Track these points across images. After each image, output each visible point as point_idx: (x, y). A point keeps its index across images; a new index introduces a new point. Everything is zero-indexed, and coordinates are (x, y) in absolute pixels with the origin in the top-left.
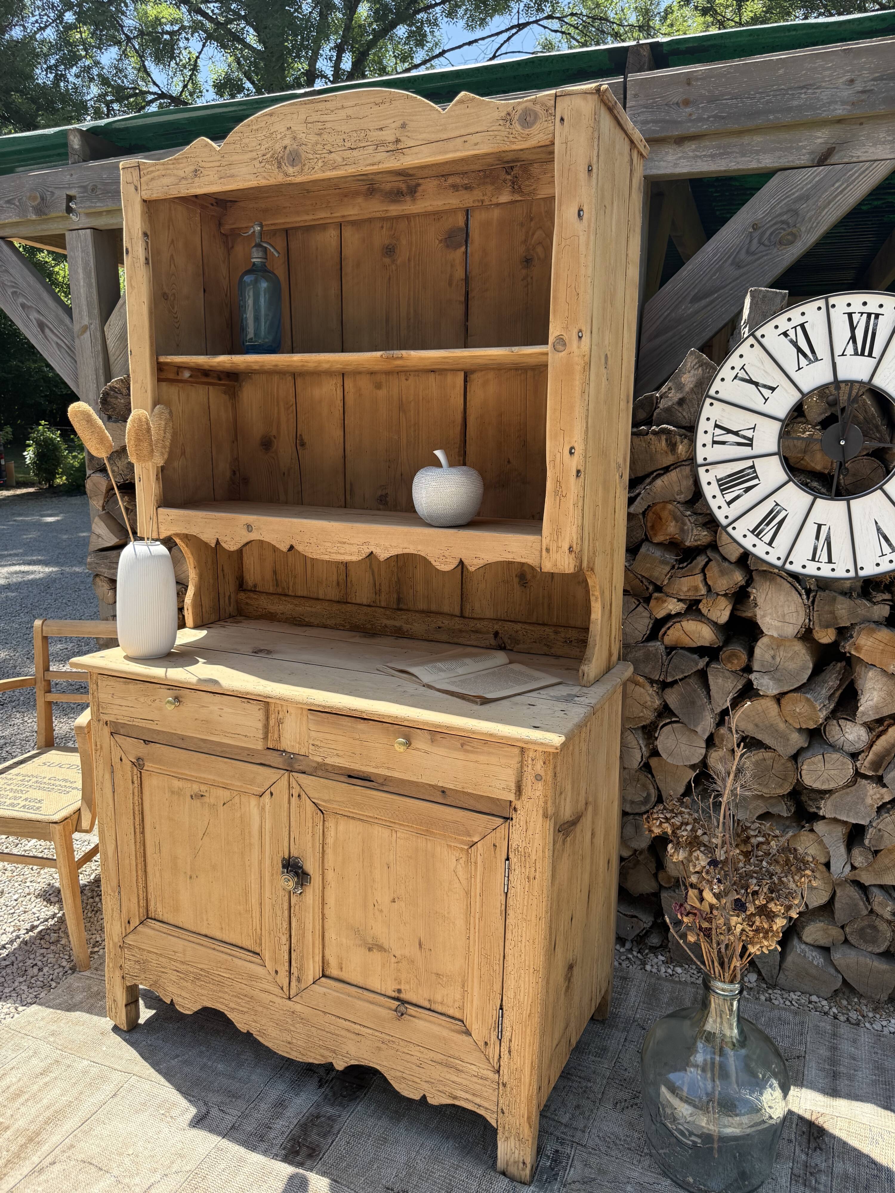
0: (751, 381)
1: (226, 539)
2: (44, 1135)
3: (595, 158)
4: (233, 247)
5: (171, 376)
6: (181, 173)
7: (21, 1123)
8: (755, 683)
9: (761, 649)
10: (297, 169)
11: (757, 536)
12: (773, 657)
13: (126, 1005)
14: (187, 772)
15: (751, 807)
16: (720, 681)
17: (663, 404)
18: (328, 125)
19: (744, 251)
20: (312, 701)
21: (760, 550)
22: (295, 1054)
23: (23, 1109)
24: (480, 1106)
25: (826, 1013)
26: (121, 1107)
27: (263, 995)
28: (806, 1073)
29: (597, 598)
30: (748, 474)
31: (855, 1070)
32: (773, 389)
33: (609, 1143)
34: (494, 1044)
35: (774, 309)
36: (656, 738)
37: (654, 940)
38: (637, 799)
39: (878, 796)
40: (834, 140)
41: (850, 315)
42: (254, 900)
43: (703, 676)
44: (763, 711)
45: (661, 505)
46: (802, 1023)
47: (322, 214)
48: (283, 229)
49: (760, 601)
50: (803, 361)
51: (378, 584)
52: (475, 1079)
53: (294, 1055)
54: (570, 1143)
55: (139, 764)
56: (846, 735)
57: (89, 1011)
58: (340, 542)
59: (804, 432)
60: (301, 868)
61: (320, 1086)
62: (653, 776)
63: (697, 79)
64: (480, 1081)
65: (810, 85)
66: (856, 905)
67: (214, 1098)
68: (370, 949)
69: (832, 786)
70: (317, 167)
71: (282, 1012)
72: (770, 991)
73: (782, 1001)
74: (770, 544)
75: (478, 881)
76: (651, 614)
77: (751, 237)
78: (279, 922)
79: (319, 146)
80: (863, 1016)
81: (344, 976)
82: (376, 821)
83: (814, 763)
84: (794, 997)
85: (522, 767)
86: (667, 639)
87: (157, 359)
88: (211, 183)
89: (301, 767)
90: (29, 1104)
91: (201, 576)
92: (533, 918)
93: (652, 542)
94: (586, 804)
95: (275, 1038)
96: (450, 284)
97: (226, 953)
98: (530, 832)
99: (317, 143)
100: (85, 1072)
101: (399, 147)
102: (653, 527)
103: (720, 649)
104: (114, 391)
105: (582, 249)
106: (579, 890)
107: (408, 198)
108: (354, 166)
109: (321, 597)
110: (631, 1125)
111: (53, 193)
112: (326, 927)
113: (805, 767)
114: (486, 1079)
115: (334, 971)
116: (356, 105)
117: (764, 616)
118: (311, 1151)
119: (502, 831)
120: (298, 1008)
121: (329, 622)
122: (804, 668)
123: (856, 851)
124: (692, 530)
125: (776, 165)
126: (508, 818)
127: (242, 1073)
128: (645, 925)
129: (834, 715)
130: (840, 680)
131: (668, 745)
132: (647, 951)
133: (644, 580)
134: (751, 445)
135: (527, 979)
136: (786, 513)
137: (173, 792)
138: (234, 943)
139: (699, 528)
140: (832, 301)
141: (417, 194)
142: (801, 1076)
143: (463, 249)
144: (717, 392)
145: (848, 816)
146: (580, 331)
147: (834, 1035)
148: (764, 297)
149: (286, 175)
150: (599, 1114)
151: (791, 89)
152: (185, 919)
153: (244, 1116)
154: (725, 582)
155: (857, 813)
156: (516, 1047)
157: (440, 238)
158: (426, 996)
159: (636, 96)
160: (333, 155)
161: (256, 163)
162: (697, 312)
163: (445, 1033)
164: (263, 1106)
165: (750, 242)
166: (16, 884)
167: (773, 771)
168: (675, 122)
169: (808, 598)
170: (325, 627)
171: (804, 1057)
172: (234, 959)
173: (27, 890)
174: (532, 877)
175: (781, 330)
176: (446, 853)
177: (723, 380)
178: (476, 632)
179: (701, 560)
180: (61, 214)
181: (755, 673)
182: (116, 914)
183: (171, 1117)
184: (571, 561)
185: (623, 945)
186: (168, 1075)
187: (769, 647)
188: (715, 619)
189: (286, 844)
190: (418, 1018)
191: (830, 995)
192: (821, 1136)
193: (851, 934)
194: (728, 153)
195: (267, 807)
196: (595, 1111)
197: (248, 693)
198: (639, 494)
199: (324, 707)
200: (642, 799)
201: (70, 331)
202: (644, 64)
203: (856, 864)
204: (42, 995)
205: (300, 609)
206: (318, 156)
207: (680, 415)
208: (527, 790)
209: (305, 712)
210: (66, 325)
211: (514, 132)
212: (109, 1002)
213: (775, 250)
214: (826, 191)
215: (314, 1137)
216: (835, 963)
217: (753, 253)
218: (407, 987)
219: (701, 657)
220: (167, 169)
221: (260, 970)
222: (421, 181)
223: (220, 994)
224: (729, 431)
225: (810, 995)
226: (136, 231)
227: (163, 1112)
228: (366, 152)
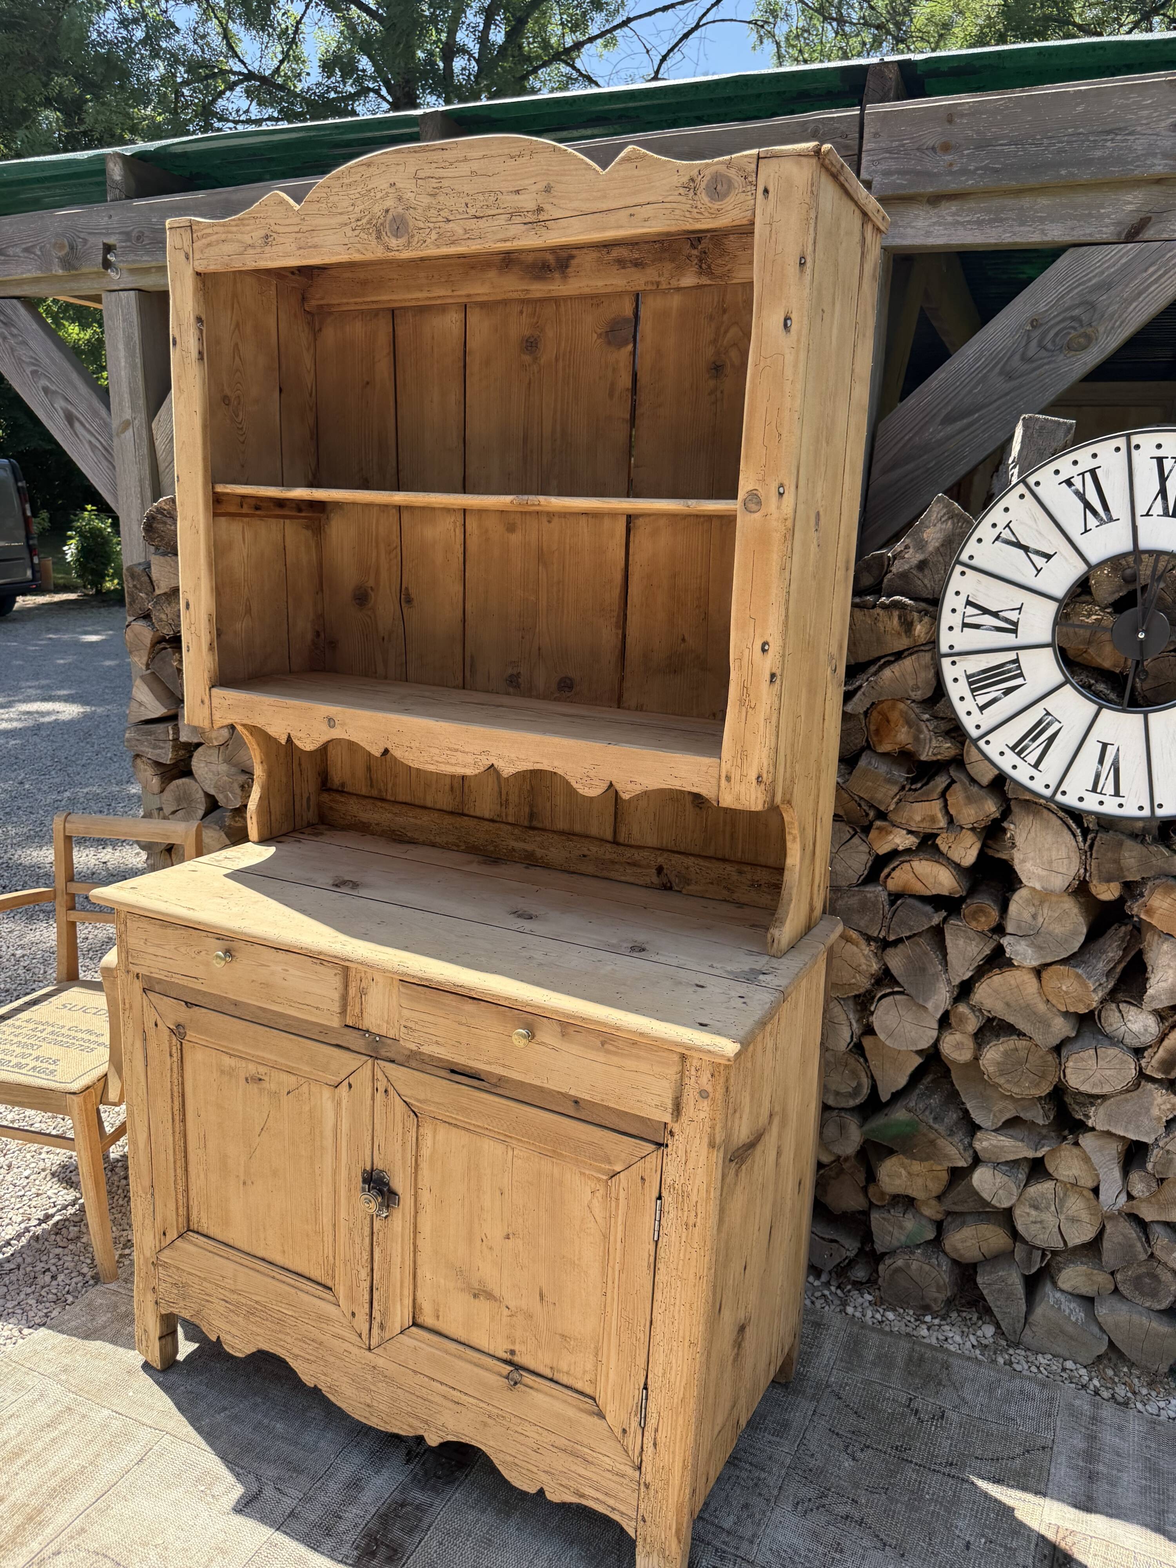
0: (1018, 545)
1: (300, 735)
2: (48, 1513)
3: (810, 248)
4: (320, 330)
5: (233, 509)
6: (247, 239)
7: (18, 1495)
8: (1008, 950)
9: (1018, 904)
10: (402, 241)
11: (1019, 754)
12: (1034, 917)
13: (160, 1338)
14: (241, 1048)
15: (995, 1109)
16: (961, 942)
17: (898, 567)
18: (445, 183)
19: (1017, 357)
20: (405, 969)
21: (1022, 773)
22: (375, 1420)
23: (23, 1475)
24: (614, 1509)
25: (1084, 1387)
26: (148, 1478)
27: (337, 1342)
28: (1053, 1470)
29: (795, 838)
30: (1009, 671)
31: (1119, 1471)
32: (1048, 557)
33: (784, 1559)
34: (635, 1432)
35: (1055, 445)
36: (872, 1013)
37: (860, 1273)
38: (845, 1089)
39: (1169, 1106)
40: (1150, 207)
41: (1160, 460)
42: (326, 1220)
43: (938, 934)
44: (1018, 986)
45: (890, 703)
46: (1051, 1400)
47: (440, 293)
48: (388, 309)
49: (1019, 841)
50: (1092, 521)
51: (504, 792)
52: (609, 1475)
53: (374, 1422)
54: (733, 1558)
55: (178, 1031)
56: (1129, 1025)
57: (114, 1342)
58: (450, 749)
59: (1089, 616)
60: (388, 1184)
61: (408, 1462)
62: (866, 1060)
63: (962, 115)
64: (615, 1478)
65: (1119, 129)
66: (1132, 1246)
67: (270, 1472)
68: (475, 1296)
69: (1106, 1090)
70: (429, 240)
71: (360, 1366)
72: (1011, 1351)
73: (1026, 1367)
74: (1036, 766)
75: (620, 1222)
76: (871, 848)
77: (1029, 337)
78: (357, 1251)
79: (432, 211)
80: (1134, 1393)
81: (440, 1326)
82: (487, 1133)
83: (1083, 1060)
84: (1042, 1361)
85: (682, 1079)
86: (892, 885)
87: (213, 488)
88: (287, 255)
89: (388, 1054)
90: (30, 1467)
91: (270, 774)
92: (692, 1276)
93: (875, 752)
94: (771, 1115)
95: (350, 1398)
96: (611, 395)
97: (289, 1285)
98: (690, 1165)
99: (429, 208)
100: (105, 1426)
101: (541, 218)
102: (877, 731)
103: (962, 899)
104: (162, 514)
105: (789, 372)
106: (757, 1228)
107: (557, 275)
108: (479, 241)
109: (429, 805)
110: (816, 1536)
111: (85, 241)
112: (419, 1262)
113: (1070, 1064)
114: (623, 1476)
115: (427, 1319)
116: (484, 157)
117: (1024, 861)
118: (391, 1553)
119: (653, 1160)
120: (381, 1362)
121: (438, 839)
122: (1074, 933)
123: (1135, 1176)
124: (931, 740)
125: (1068, 239)
126: (662, 1145)
127: (308, 1438)
128: (848, 1254)
129: (1112, 996)
130: (1124, 950)
131: (888, 1023)
132: (849, 1287)
133: (863, 803)
134: (1015, 631)
135: (680, 1354)
136: (1059, 726)
137: (222, 1072)
138: (300, 1272)
139: (940, 739)
140: (1135, 440)
141: (569, 270)
142: (1045, 1474)
143: (630, 347)
144: (971, 557)
145: (1126, 1130)
146: (782, 486)
147: (1094, 1419)
148: (1042, 428)
149: (388, 249)
150: (773, 1518)
151: (1092, 133)
152: (237, 1235)
153: (306, 1499)
154: (973, 812)
155: (1138, 1127)
156: (664, 1439)
157: (599, 331)
158: (548, 1361)
159: (876, 135)
160: (451, 224)
161: (348, 230)
162: (948, 438)
163: (571, 1412)
164: (333, 1486)
165: (1028, 343)
166: (28, 1156)
167: (1028, 1065)
168: (928, 174)
169: (1085, 841)
170: (433, 845)
171: (1052, 1448)
172: (299, 1293)
173: (41, 1165)
174: (691, 1223)
175: (1063, 476)
176: (578, 1183)
177: (980, 541)
178: (634, 864)
179: (941, 781)
180: (96, 269)
181: (1008, 937)
182: (148, 1222)
183: (213, 1496)
184: (759, 795)
185: (818, 1276)
186: (210, 1435)
187: (1029, 902)
188: (957, 860)
189: (368, 1152)
190: (537, 1390)
191: (1090, 1362)
192: (1069, 1563)
193: (1124, 1282)
194: (1001, 220)
195: (344, 1102)
196: (768, 1514)
197: (320, 953)
198: (860, 687)
199: (421, 979)
200: (850, 1090)
201: (106, 425)
202: (889, 89)
203: (1135, 1193)
204: (55, 1313)
205: (400, 820)
206: (431, 225)
207: (919, 582)
208: (689, 1110)
209: (396, 983)
210: (101, 418)
211: (700, 206)
212: (138, 1331)
213: (1061, 357)
214: (1135, 277)
215: (396, 1533)
216: (1100, 1319)
217: (1030, 360)
218: (523, 1349)
219: (937, 909)
220: (229, 232)
221: (331, 1309)
222: (575, 252)
223: (280, 1336)
224: (985, 611)
225: (1065, 1360)
226: (187, 315)
227: (202, 1488)
228: (496, 223)
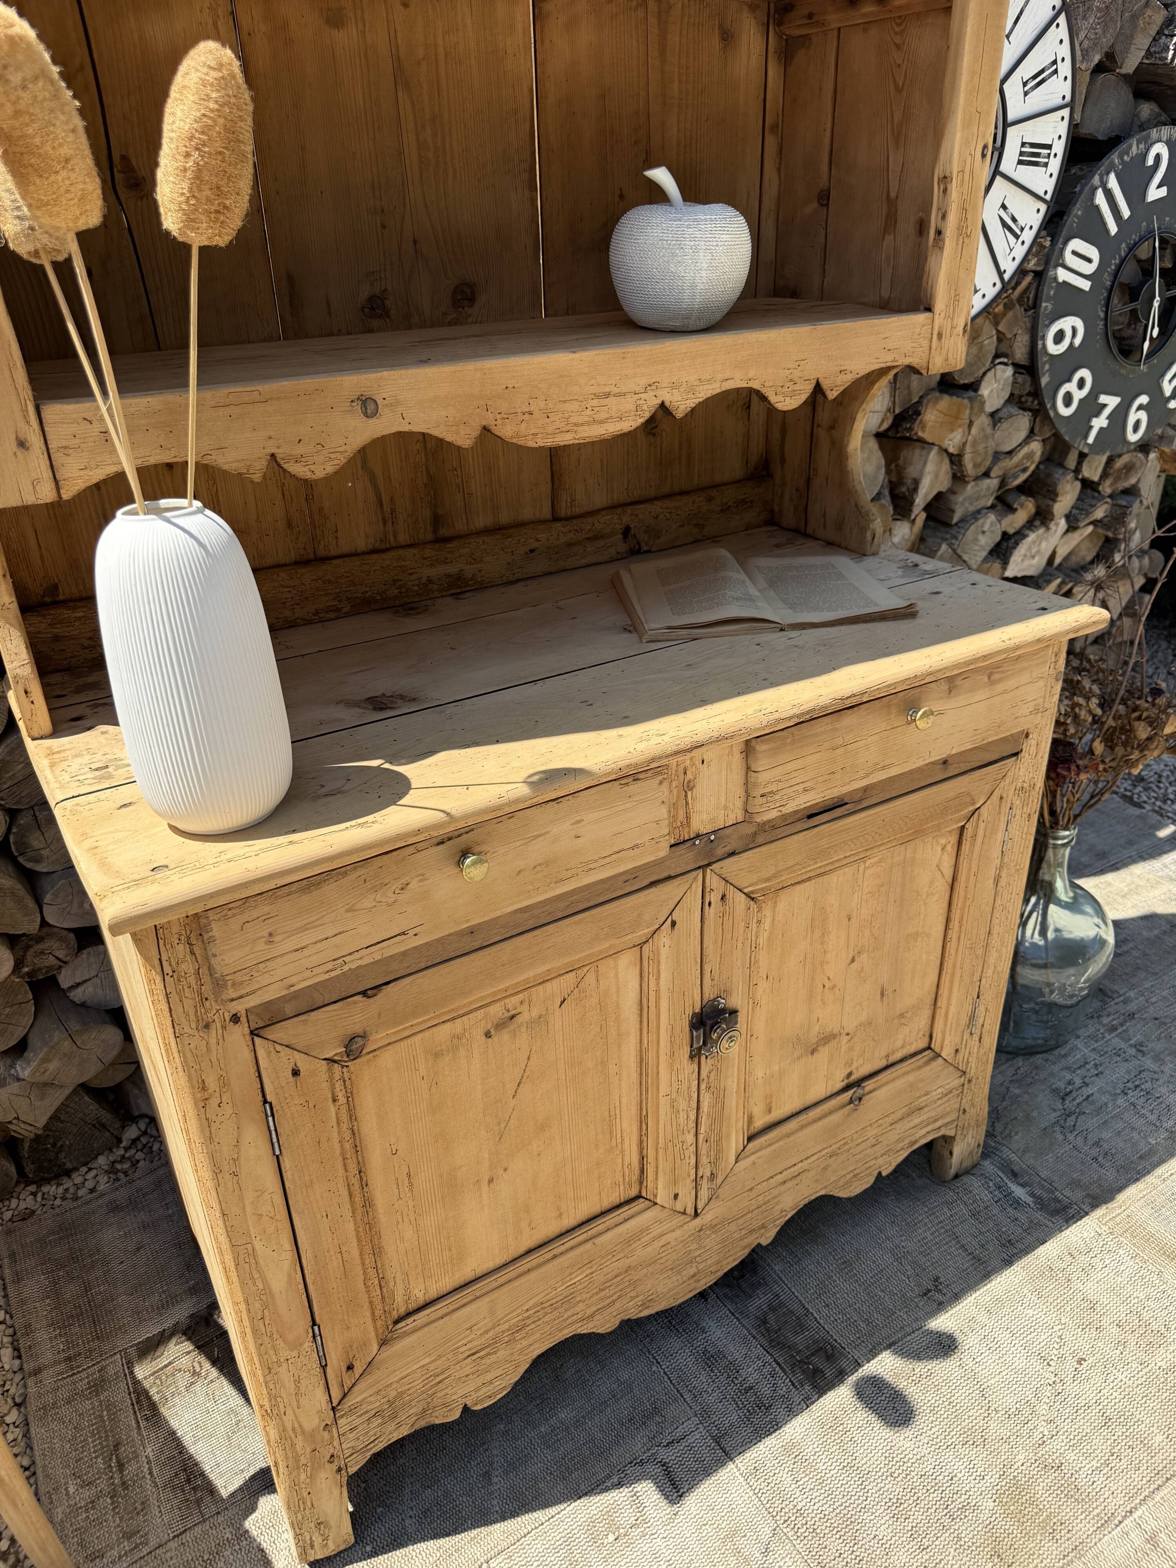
22: (703, 1282)
24: (939, 1128)
27: (650, 1249)
34: (966, 1044)
42: (628, 1123)
52: (940, 1102)
55: (349, 1051)
60: (724, 1008)
64: (945, 1099)
68: (814, 1052)
71: (681, 1245)
78: (682, 1122)
81: (775, 1116)
89: (728, 847)
95: (670, 1290)
112: (750, 1072)
114: (951, 1092)
115: (763, 1121)
118: (823, 1353)
120: (710, 1217)
126: (1019, 752)
127: (603, 1387)
137: (437, 1054)
158: (883, 1054)
163: (911, 1078)
164: (699, 1382)
172: (597, 1241)
176: (930, 848)
178: (595, 537)
183: (634, 1526)
189: (696, 991)
190: (880, 1087)
195: (663, 952)
197: (653, 760)
215: (800, 1340)
218: (859, 1062)
221: (644, 1219)
